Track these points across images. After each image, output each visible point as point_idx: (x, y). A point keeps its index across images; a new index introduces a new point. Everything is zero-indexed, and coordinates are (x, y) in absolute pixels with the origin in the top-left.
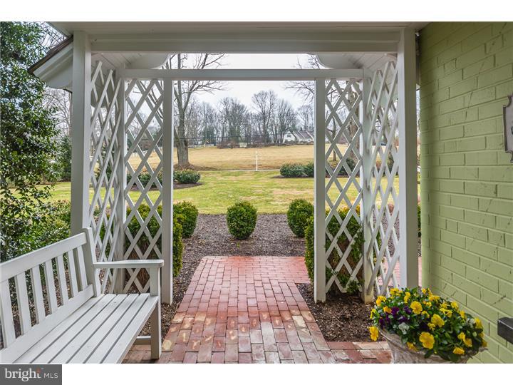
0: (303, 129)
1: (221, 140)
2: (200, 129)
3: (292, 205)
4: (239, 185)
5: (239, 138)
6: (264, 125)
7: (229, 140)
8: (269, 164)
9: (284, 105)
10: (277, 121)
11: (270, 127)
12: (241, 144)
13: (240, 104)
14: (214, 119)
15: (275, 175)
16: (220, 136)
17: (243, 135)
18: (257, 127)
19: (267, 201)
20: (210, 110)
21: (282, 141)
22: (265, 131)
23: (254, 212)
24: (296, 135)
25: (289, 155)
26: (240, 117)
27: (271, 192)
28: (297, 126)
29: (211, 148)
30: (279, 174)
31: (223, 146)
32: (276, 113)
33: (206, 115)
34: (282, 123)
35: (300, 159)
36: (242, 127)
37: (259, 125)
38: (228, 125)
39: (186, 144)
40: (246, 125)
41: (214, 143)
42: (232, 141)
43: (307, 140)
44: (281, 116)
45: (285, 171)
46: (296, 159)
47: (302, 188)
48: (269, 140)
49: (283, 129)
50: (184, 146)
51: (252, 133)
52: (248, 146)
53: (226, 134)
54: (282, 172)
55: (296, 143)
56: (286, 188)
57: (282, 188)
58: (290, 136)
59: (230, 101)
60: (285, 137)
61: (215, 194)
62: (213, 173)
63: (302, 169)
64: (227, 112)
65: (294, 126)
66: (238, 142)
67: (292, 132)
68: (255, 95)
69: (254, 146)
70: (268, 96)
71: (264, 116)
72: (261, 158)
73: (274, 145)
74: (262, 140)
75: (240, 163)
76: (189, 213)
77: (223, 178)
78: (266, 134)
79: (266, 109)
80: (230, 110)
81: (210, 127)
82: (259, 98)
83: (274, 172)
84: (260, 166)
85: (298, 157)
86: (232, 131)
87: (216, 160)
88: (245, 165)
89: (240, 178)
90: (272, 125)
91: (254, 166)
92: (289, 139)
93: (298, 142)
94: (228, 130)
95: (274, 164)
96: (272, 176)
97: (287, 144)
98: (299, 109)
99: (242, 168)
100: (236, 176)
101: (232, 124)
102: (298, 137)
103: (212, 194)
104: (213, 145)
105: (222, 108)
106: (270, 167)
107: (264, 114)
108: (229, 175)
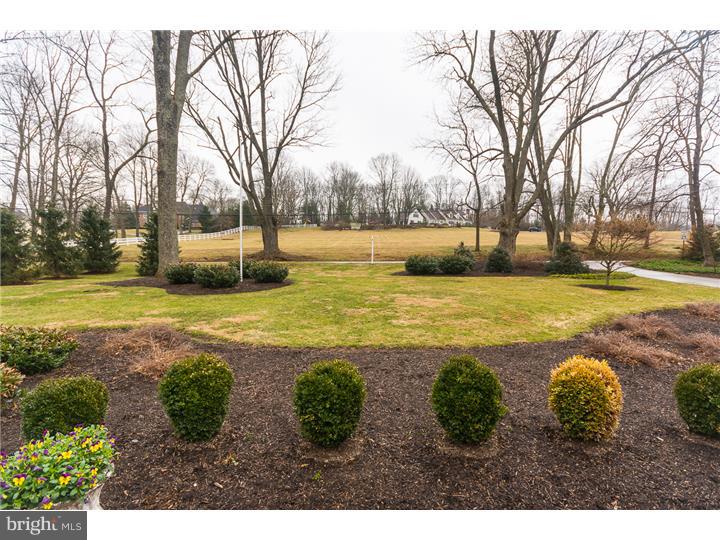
0: (434, 207)
1: (326, 218)
2: (299, 203)
3: (446, 372)
4: (345, 287)
5: (351, 217)
6: (384, 201)
7: (337, 219)
8: (389, 253)
9: (410, 173)
10: (400, 195)
11: (391, 203)
12: (353, 225)
13: (353, 171)
14: (317, 189)
15: (398, 270)
16: (326, 213)
17: (355, 213)
18: (374, 203)
19: (386, 318)
20: (312, 178)
21: (406, 222)
22: (385, 209)
23: (356, 391)
24: (424, 214)
25: (415, 240)
26: (353, 189)
27: (392, 300)
28: (426, 203)
29: (314, 229)
30: (403, 269)
31: (329, 227)
32: (400, 184)
33: (306, 185)
34: (407, 199)
35: (431, 248)
36: (354, 201)
37: (377, 199)
38: (336, 199)
39: (275, 224)
40: (360, 200)
41: (317, 222)
42: (341, 220)
43: (439, 222)
44: (406, 188)
45: (411, 266)
46: (425, 247)
47: (438, 293)
48: (389, 221)
49: (409, 207)
50: (273, 226)
51: (368, 211)
52: (363, 228)
53: (334, 211)
54: (407, 266)
55: (424, 225)
56: (415, 293)
57: (408, 293)
58: (417, 216)
59: (339, 167)
60: (411, 217)
61: (306, 304)
62: (311, 265)
63: (436, 263)
64: (335, 181)
65: (422, 202)
66: (349, 222)
67: (419, 210)
68: (373, 159)
69: (370, 228)
70: (391, 161)
71: (383, 189)
72: (379, 245)
73: (395, 227)
74: (380, 221)
75: (350, 251)
76: (207, 387)
77: (323, 274)
78: (386, 213)
79: (387, 179)
80: (339, 178)
81: (312, 201)
82: (378, 164)
83: (397, 266)
84: (378, 256)
85: (428, 245)
86: (341, 206)
87: (319, 246)
88: (357, 253)
89: (348, 273)
90: (394, 201)
91: (369, 255)
92: (416, 220)
93: (426, 223)
94: (336, 205)
95: (395, 254)
96: (394, 271)
97: (413, 226)
98: (430, 181)
99: (352, 258)
100: (343, 270)
101: (341, 198)
102: (428, 218)
103: (301, 304)
104: (315, 225)
105: (328, 175)
106: (391, 258)
107: (384, 185)
108: (333, 268)
